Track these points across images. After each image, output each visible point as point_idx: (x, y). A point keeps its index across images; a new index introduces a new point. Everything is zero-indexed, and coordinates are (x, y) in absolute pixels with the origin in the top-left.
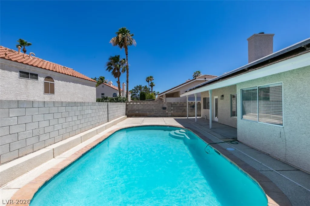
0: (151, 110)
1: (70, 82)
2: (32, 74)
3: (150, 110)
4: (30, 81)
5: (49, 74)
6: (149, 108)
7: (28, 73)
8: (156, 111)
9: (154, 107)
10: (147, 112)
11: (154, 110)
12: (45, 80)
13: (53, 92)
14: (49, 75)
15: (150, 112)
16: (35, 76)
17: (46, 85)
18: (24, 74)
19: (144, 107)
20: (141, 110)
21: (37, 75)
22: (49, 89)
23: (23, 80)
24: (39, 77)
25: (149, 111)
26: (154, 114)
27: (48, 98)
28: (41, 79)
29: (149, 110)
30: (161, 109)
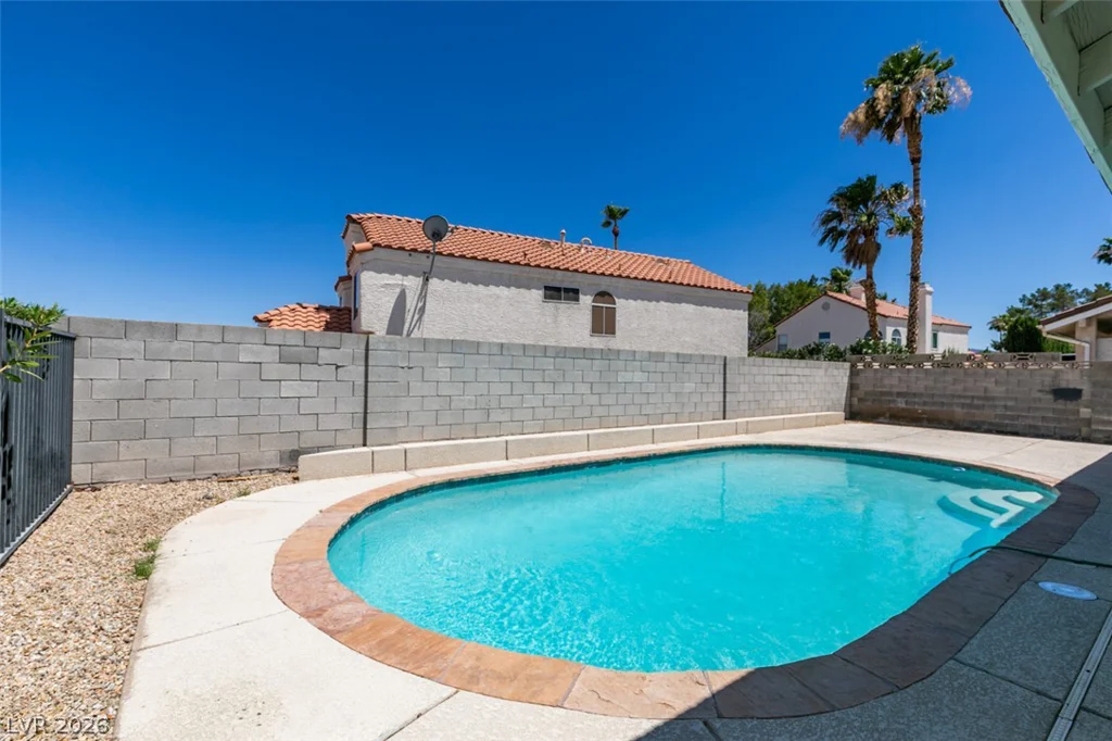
0: (979, 398)
1: (658, 301)
2: (567, 290)
3: (973, 397)
4: (564, 307)
5: (604, 284)
6: (965, 390)
7: (558, 290)
8: (1010, 403)
9: (996, 382)
10: (951, 405)
11: (993, 399)
12: (594, 301)
13: (611, 330)
14: (603, 288)
15: (970, 406)
16: (573, 294)
17: (596, 311)
18: (554, 293)
19: (935, 381)
20: (921, 395)
21: (576, 291)
22: (604, 323)
23: (551, 305)
24: (581, 296)
25: (962, 401)
26: (996, 416)
27: (599, 342)
28: (586, 300)
29: (965, 397)
30: (1039, 395)
